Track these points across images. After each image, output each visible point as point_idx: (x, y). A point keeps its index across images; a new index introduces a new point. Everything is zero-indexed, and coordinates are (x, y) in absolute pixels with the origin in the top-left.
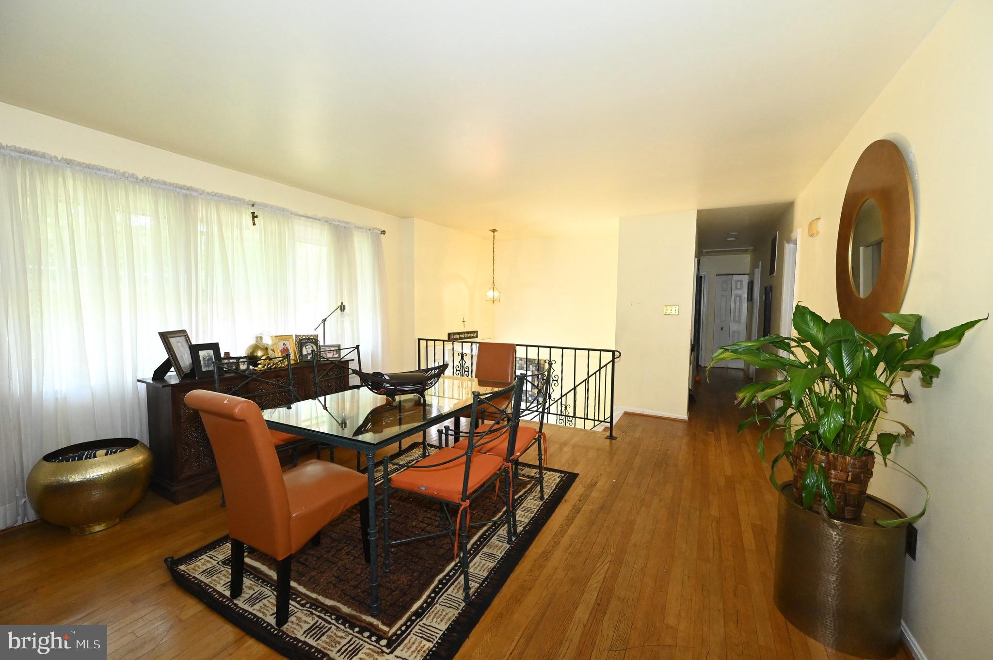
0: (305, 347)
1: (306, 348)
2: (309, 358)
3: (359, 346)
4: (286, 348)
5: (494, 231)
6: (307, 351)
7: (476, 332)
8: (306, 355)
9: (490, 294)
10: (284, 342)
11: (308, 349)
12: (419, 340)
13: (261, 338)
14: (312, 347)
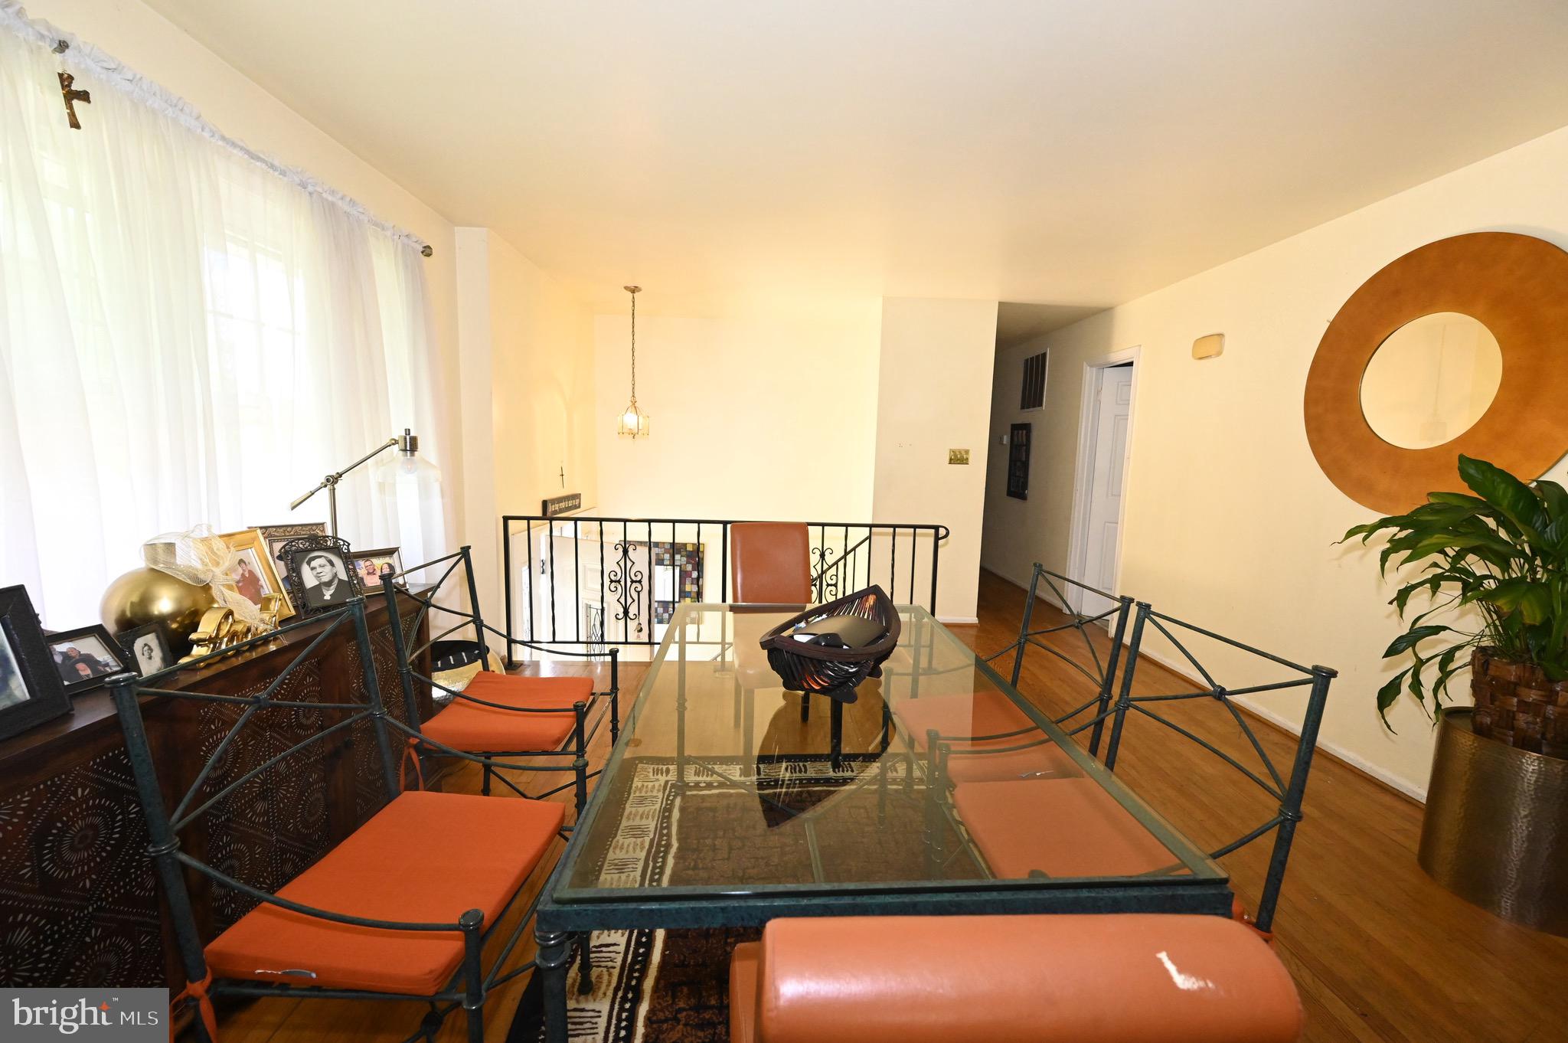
0: (309, 563)
1: (313, 569)
2: (327, 597)
3: (469, 547)
4: (250, 572)
5: (634, 290)
6: (318, 577)
7: (577, 496)
8: (318, 589)
9: (631, 420)
10: (241, 555)
11: (319, 570)
12: (506, 519)
13: (170, 547)
14: (332, 564)
